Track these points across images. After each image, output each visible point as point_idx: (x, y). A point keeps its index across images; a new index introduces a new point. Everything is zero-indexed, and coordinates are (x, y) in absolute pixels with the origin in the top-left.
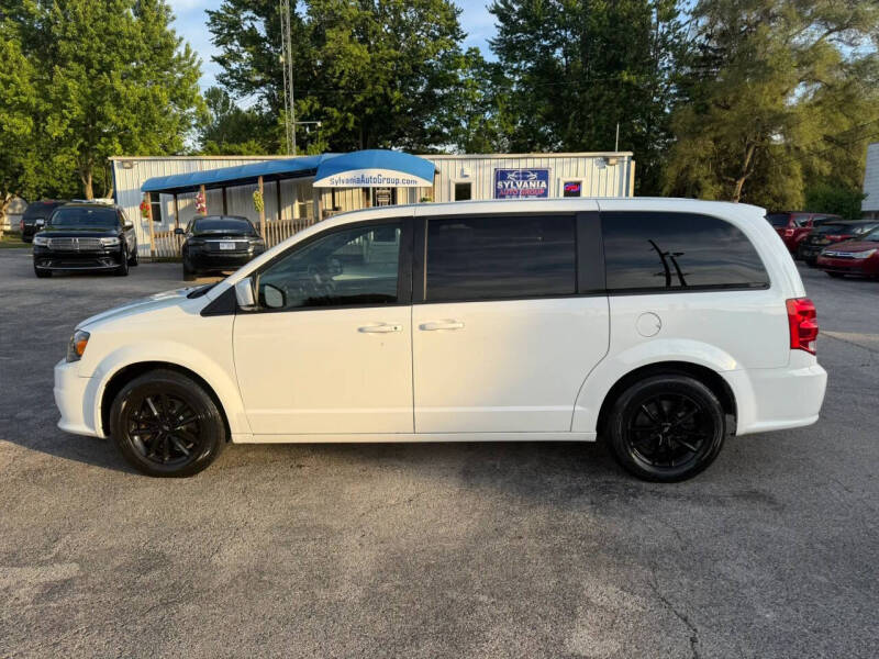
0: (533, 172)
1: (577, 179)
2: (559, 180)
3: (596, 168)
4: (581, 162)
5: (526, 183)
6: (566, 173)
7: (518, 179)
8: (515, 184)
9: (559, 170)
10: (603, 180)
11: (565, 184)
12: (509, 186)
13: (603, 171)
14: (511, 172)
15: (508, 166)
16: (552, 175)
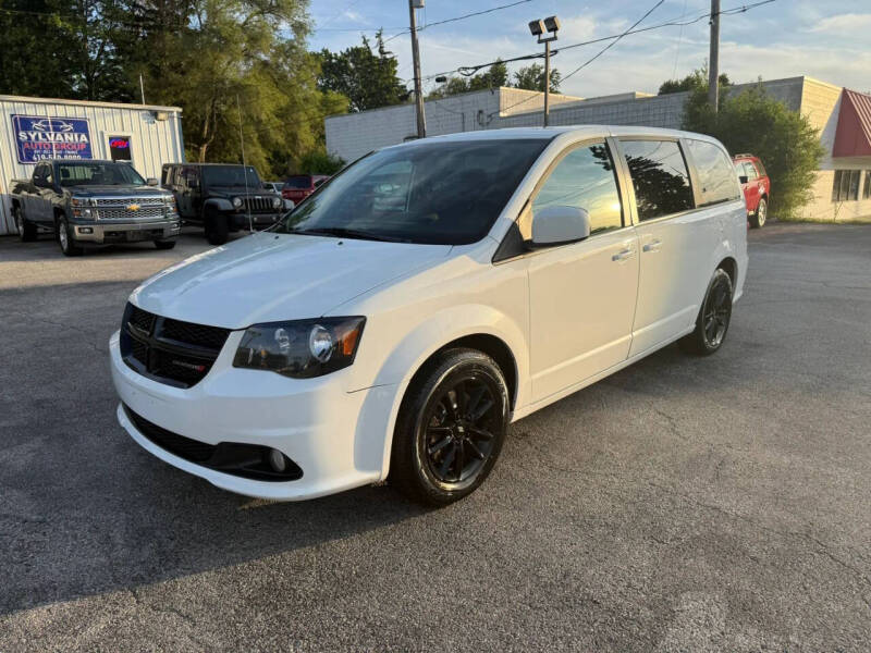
0: (68, 122)
1: (125, 134)
2: (102, 133)
3: (143, 122)
4: (126, 115)
5: (59, 135)
6: (110, 126)
7: (48, 129)
8: (44, 136)
9: (100, 122)
10: (154, 137)
11: (111, 139)
12: (37, 137)
13: (153, 126)
14: (37, 120)
15: (30, 111)
16: (91, 126)
